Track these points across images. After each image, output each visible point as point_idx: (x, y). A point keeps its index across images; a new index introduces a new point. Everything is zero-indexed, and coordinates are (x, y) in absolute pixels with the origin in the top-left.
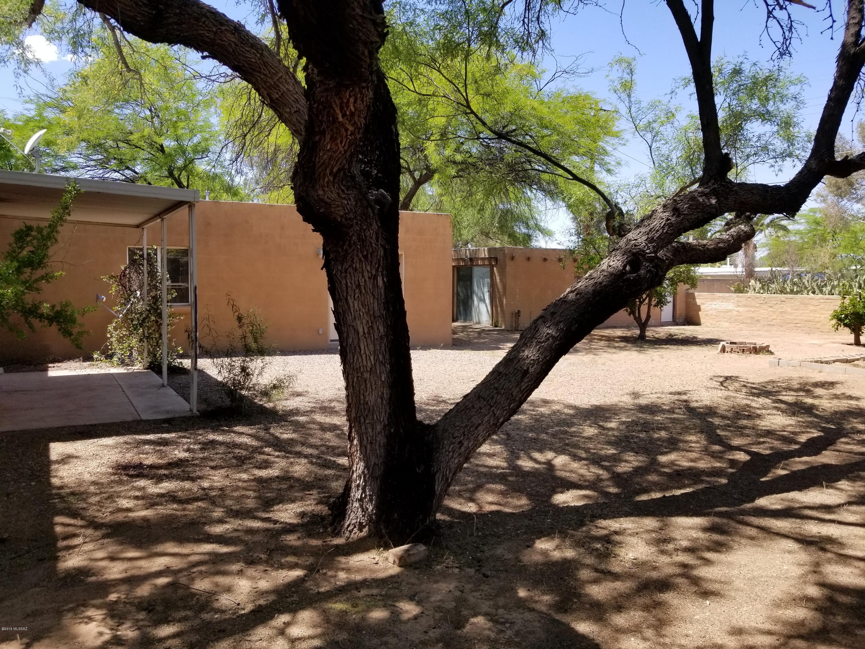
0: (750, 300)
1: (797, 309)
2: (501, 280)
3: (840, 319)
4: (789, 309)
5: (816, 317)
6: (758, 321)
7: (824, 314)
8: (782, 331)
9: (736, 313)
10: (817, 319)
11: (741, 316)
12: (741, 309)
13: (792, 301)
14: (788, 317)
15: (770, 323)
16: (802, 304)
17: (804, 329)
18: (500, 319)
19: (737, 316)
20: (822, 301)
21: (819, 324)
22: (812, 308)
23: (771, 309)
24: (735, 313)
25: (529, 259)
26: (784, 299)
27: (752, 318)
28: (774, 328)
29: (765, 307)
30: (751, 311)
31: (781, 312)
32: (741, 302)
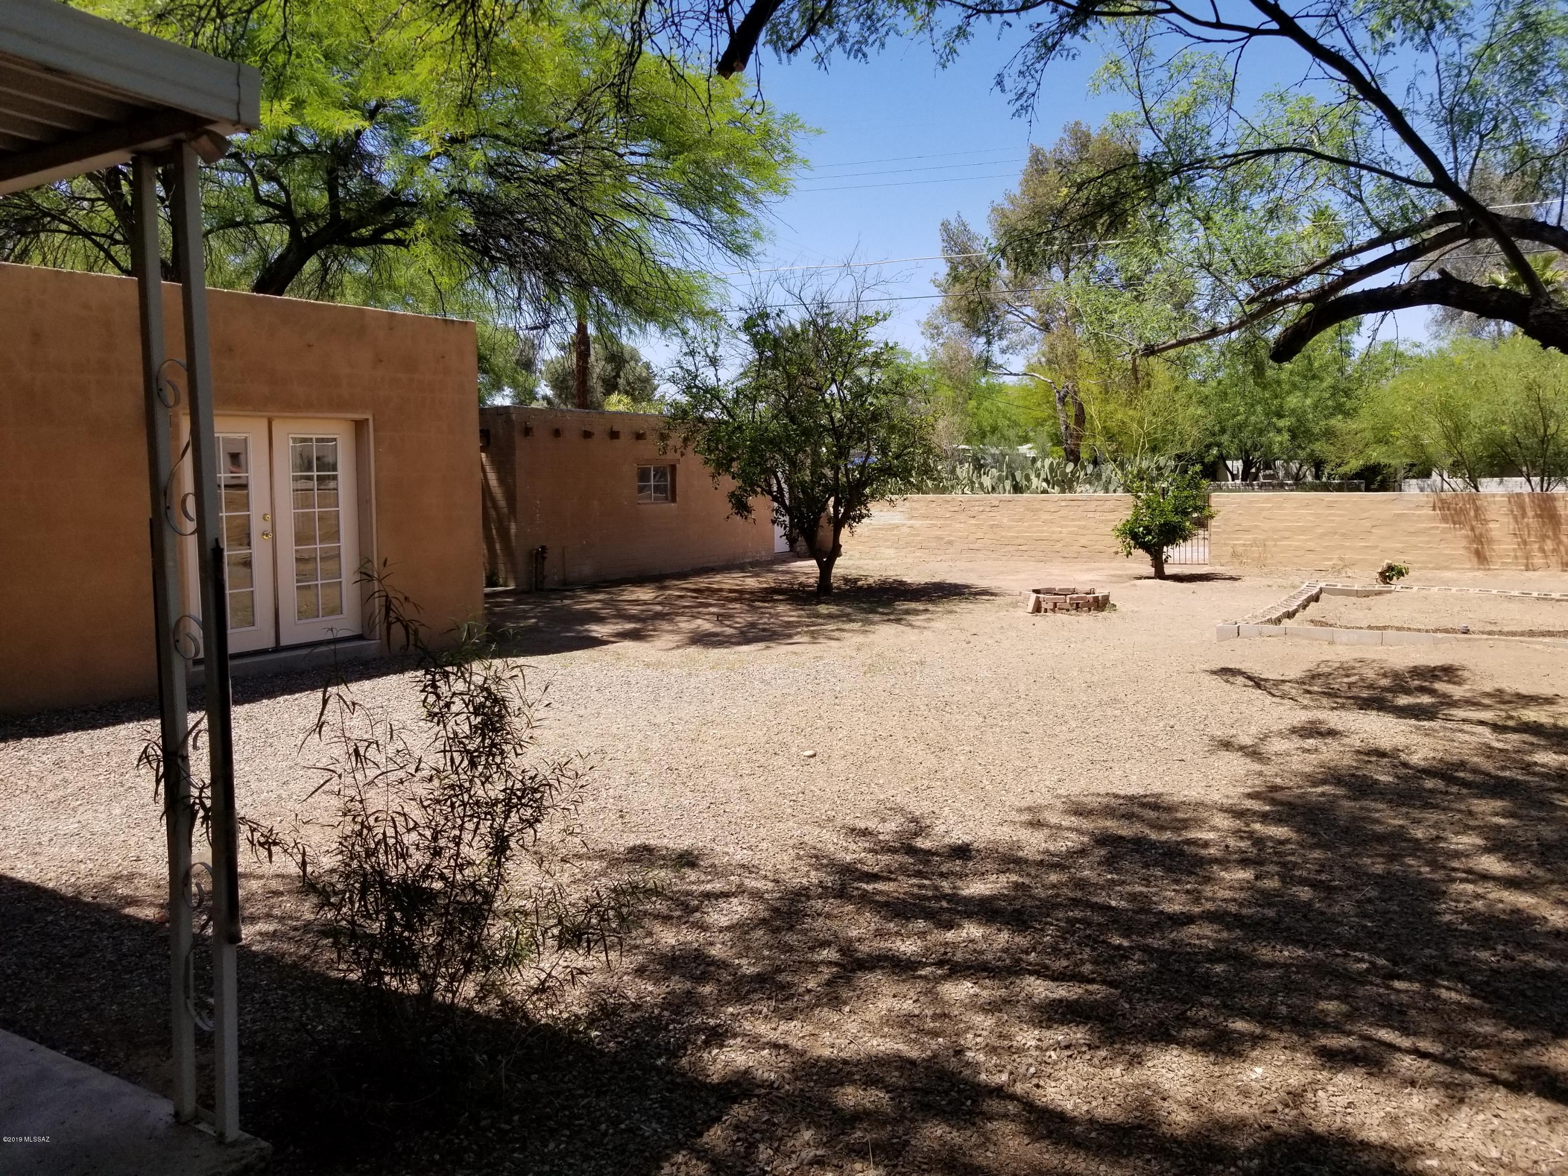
0: (934, 505)
1: (1020, 520)
2: (501, 480)
3: (1134, 536)
4: (1005, 520)
5: (1053, 533)
6: (950, 543)
7: (1067, 526)
8: (994, 559)
9: (908, 530)
10: (1055, 537)
11: (919, 535)
12: (917, 523)
13: (1011, 505)
14: (1003, 534)
15: (971, 546)
16: (1028, 510)
17: (1033, 553)
18: (501, 567)
19: (910, 535)
20: (1063, 504)
21: (1059, 545)
22: (1046, 516)
23: (973, 521)
24: (905, 530)
25: (557, 433)
26: (997, 503)
27: (939, 538)
28: (980, 555)
29: (962, 517)
30: (936, 525)
31: (992, 526)
32: (916, 509)
